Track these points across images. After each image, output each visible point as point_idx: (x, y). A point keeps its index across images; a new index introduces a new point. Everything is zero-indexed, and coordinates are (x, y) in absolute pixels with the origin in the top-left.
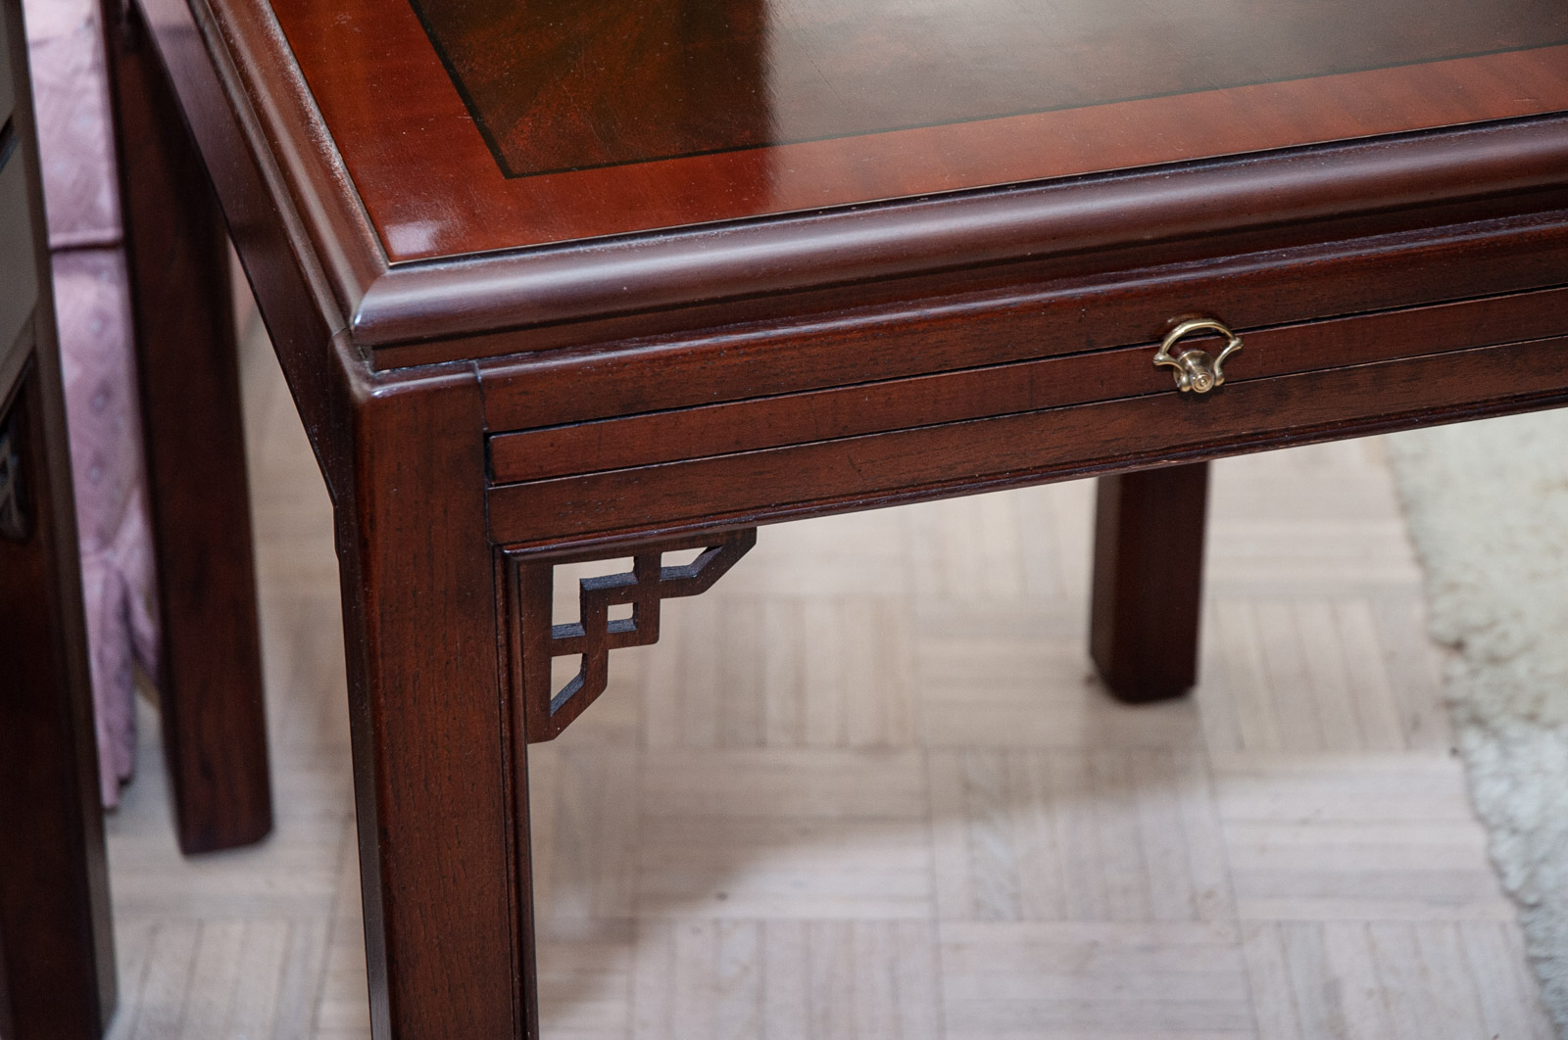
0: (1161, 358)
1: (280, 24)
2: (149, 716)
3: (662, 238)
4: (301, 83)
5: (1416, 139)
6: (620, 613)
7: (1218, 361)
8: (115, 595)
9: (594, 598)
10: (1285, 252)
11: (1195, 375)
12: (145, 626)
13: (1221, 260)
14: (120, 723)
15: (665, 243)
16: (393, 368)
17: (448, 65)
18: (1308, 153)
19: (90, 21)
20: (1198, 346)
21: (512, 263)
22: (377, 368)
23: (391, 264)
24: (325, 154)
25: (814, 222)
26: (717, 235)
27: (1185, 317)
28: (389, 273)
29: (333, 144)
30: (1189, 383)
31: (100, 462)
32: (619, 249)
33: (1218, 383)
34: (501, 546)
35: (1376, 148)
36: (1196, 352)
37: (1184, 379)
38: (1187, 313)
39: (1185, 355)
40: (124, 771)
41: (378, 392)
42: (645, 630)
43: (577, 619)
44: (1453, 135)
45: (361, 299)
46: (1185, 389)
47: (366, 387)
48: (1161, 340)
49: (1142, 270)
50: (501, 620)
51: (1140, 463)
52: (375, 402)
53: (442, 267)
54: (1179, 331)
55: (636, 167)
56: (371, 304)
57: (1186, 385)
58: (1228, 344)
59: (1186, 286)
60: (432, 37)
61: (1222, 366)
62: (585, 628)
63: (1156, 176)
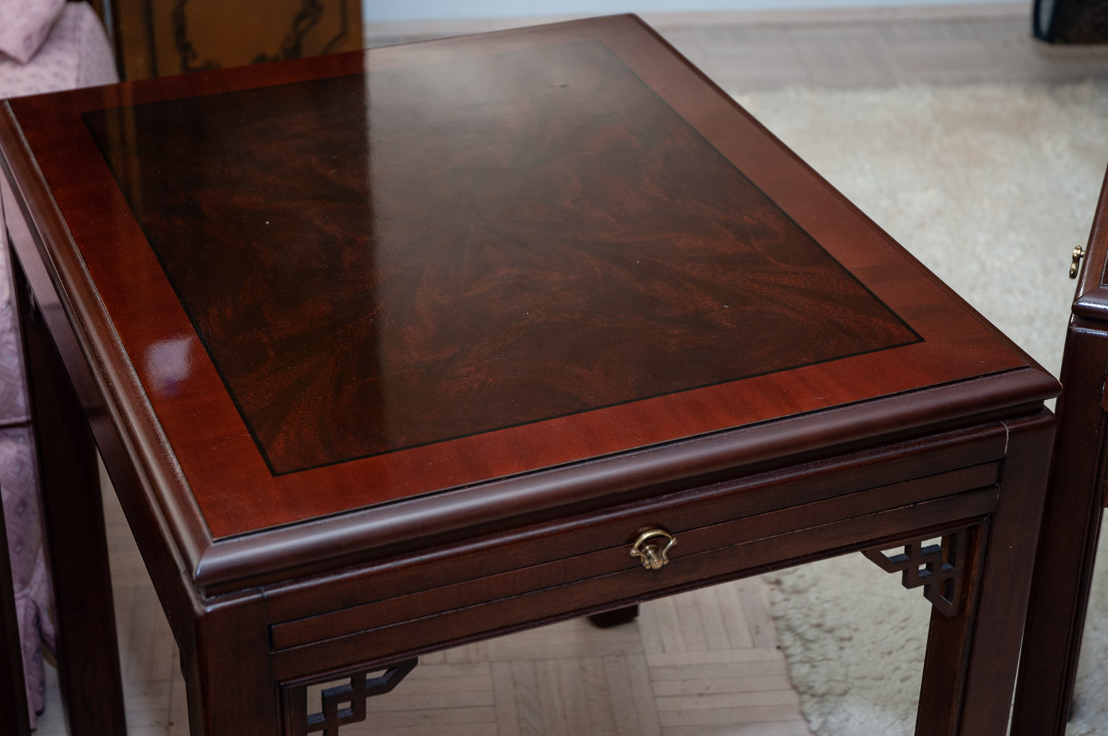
0: (634, 552)
1: (138, 375)
2: (51, 673)
3: (362, 512)
4: (153, 415)
5: (764, 426)
6: (344, 706)
7: (664, 552)
8: (32, 613)
9: (329, 701)
10: (698, 490)
11: (653, 560)
12: (49, 628)
13: (664, 497)
14: (37, 682)
15: (364, 515)
16: (216, 595)
17: (234, 399)
18: (708, 437)
19: (9, 302)
20: (654, 543)
21: (281, 534)
22: (208, 596)
23: (214, 539)
24: (170, 463)
25: (445, 496)
26: (392, 508)
27: (645, 528)
28: (213, 545)
29: (175, 457)
30: (650, 564)
31: (21, 542)
32: (339, 521)
33: (666, 563)
34: (279, 682)
35: (743, 432)
36: (652, 546)
37: (647, 562)
38: (647, 526)
39: (647, 548)
40: (39, 708)
41: (209, 609)
42: (358, 714)
43: (320, 710)
44: (783, 422)
45: (200, 560)
46: (648, 567)
47: (203, 607)
48: (634, 541)
49: (622, 506)
50: (279, 719)
51: (624, 604)
52: (208, 615)
53: (242, 539)
54: (645, 536)
55: (344, 465)
56: (204, 563)
57: (647, 565)
58: (669, 542)
59: (645, 513)
60: (224, 379)
61: (667, 554)
62: (325, 716)
63: (627, 457)
